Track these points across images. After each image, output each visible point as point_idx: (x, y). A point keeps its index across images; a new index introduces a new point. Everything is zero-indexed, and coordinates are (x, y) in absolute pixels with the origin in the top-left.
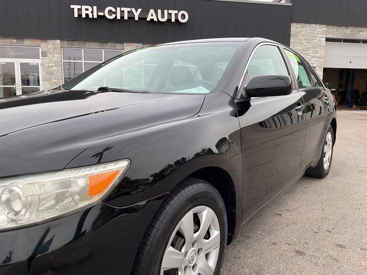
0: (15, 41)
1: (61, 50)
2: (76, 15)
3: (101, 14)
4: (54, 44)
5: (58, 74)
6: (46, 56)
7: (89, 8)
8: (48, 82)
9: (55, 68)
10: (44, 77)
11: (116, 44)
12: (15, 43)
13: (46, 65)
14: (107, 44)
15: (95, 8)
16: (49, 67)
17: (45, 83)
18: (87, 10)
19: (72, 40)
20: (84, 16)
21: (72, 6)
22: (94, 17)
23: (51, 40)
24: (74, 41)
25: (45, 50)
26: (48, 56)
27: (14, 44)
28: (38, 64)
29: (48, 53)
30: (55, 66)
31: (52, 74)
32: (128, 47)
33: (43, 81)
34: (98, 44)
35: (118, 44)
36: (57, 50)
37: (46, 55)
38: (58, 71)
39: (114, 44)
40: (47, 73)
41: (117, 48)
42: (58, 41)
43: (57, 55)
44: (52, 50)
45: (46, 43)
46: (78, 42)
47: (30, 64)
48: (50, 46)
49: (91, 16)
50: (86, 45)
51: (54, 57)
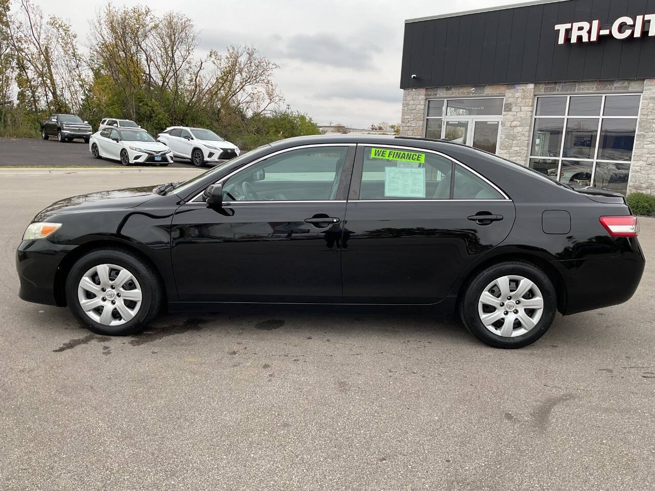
0: (474, 90)
1: (533, 99)
2: (561, 41)
3: (605, 32)
4: (524, 91)
5: (523, 138)
6: (510, 110)
7: (586, 25)
8: (505, 151)
9: (519, 129)
10: (502, 144)
11: (629, 84)
12: (473, 93)
13: (508, 124)
14: (613, 84)
15: (595, 23)
16: (511, 127)
17: (502, 151)
18: (580, 29)
19: (552, 83)
20: (574, 40)
21: (557, 27)
22: (591, 40)
23: (521, 85)
24: (556, 83)
25: (511, 100)
26: (513, 110)
27: (471, 95)
28: (498, 122)
29: (513, 105)
30: (520, 126)
31: (514, 137)
32: (651, 87)
33: (500, 148)
34: (595, 86)
35: (632, 84)
36: (527, 100)
37: (511, 108)
38: (523, 134)
39: (626, 84)
40: (507, 136)
41: (630, 90)
42: (531, 86)
43: (526, 108)
44: (519, 100)
45: (512, 91)
46: (562, 84)
47: (488, 123)
48: (518, 95)
49: (585, 39)
50: (575, 89)
51: (521, 111)
